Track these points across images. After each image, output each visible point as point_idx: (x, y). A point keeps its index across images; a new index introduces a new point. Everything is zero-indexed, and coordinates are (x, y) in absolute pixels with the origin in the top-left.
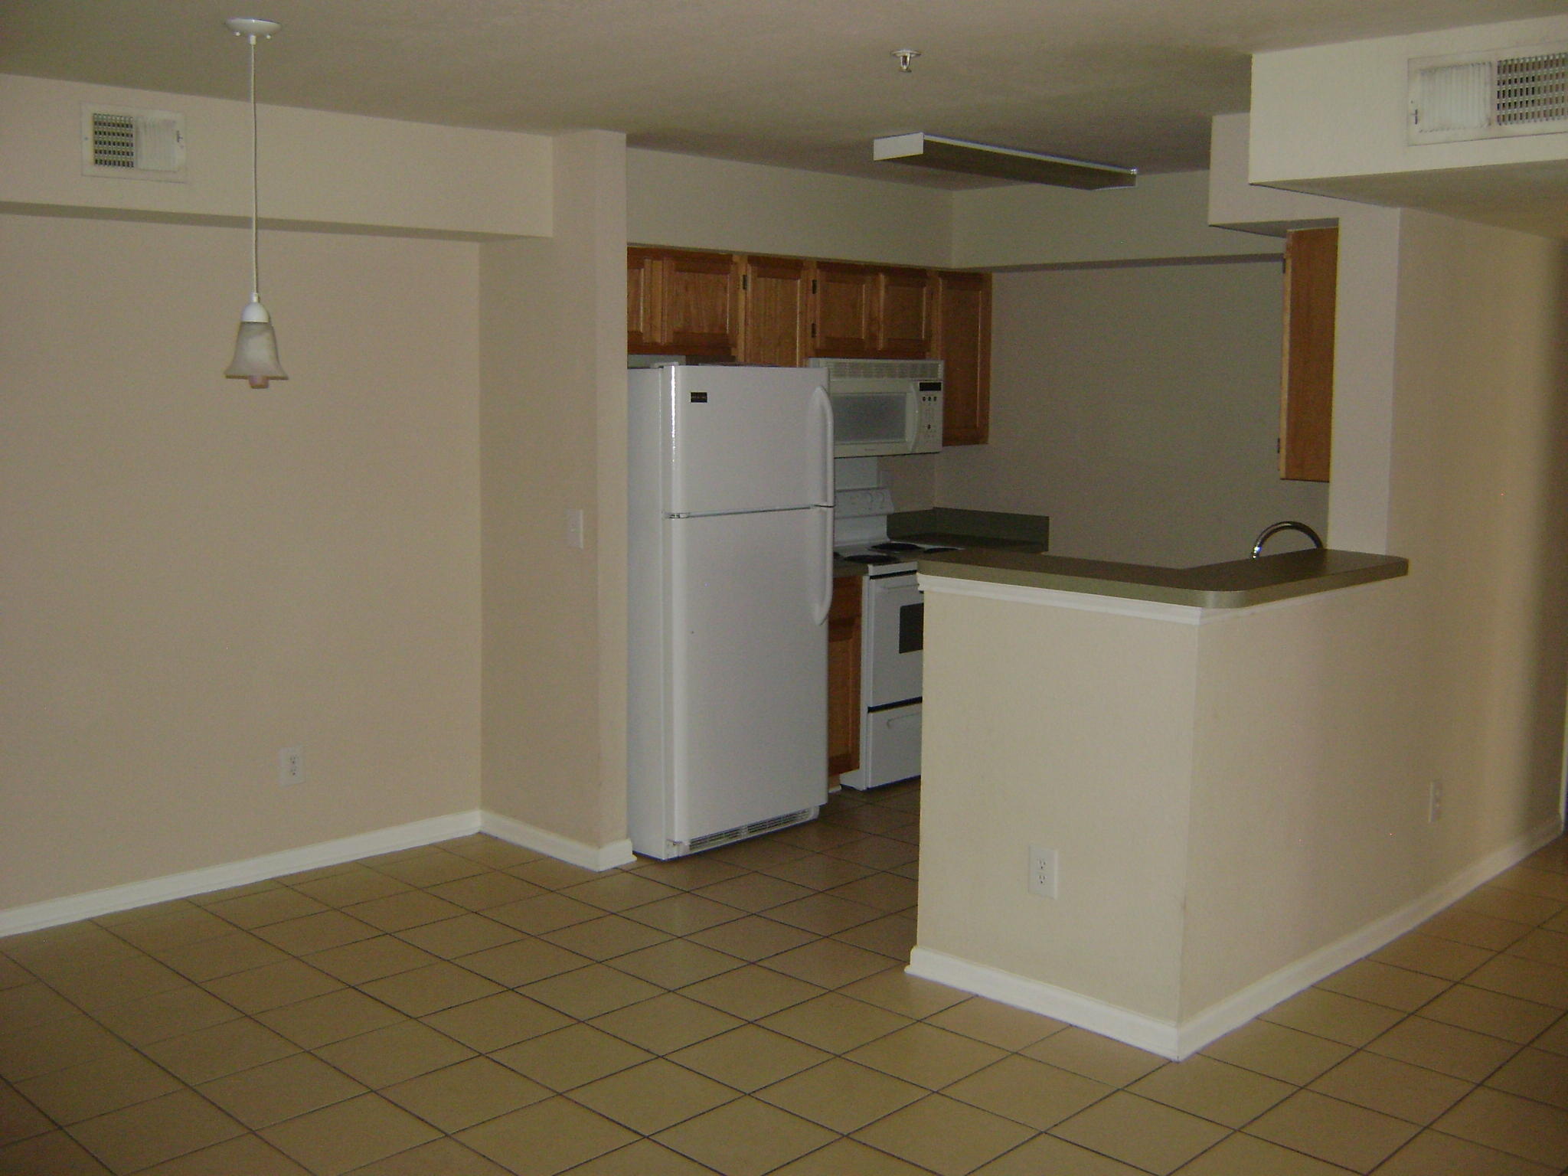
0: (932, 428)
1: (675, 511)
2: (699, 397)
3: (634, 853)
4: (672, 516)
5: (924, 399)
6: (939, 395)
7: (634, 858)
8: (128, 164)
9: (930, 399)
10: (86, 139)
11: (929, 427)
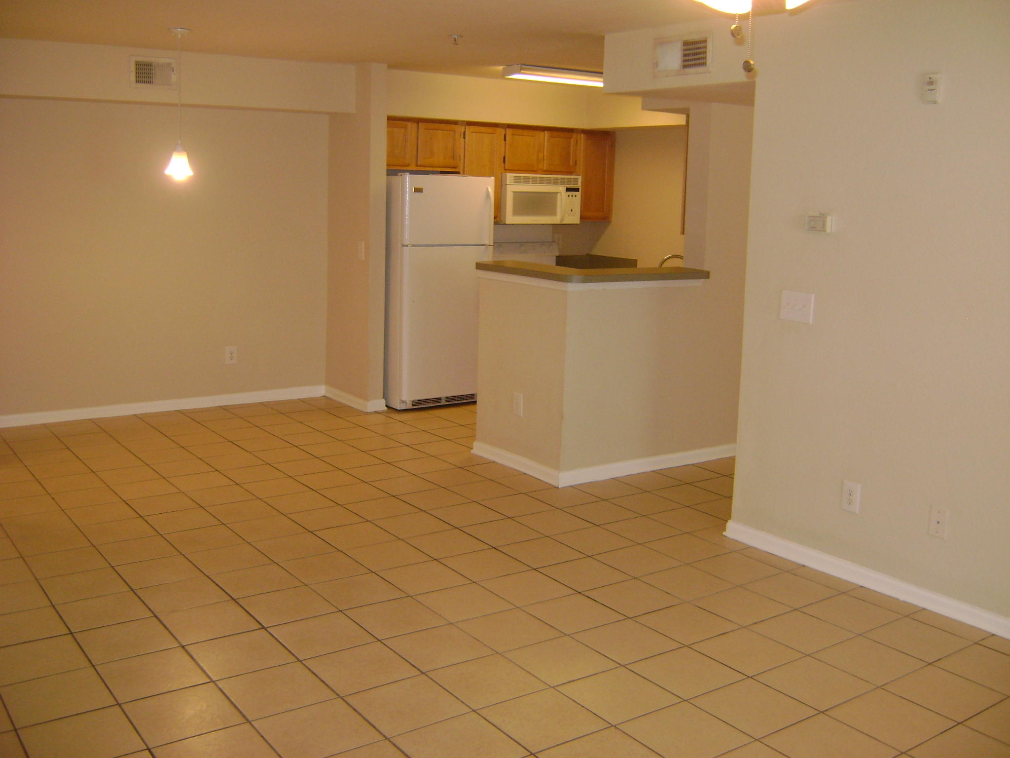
0: (573, 211)
1: (405, 243)
2: (418, 190)
3: (386, 406)
4: (404, 246)
5: (569, 196)
6: (578, 194)
7: (386, 408)
8: (150, 82)
9: (572, 196)
10: (132, 72)
11: (572, 210)
